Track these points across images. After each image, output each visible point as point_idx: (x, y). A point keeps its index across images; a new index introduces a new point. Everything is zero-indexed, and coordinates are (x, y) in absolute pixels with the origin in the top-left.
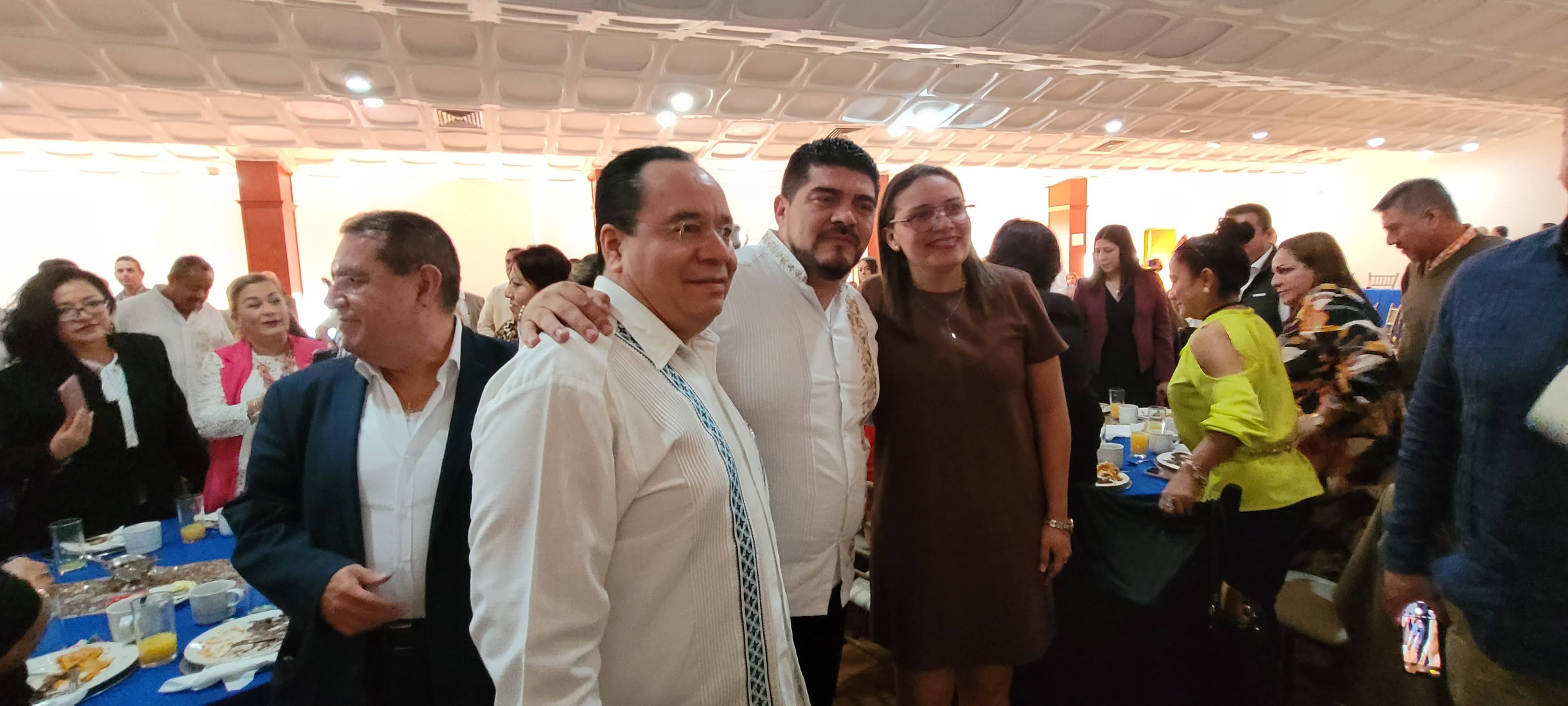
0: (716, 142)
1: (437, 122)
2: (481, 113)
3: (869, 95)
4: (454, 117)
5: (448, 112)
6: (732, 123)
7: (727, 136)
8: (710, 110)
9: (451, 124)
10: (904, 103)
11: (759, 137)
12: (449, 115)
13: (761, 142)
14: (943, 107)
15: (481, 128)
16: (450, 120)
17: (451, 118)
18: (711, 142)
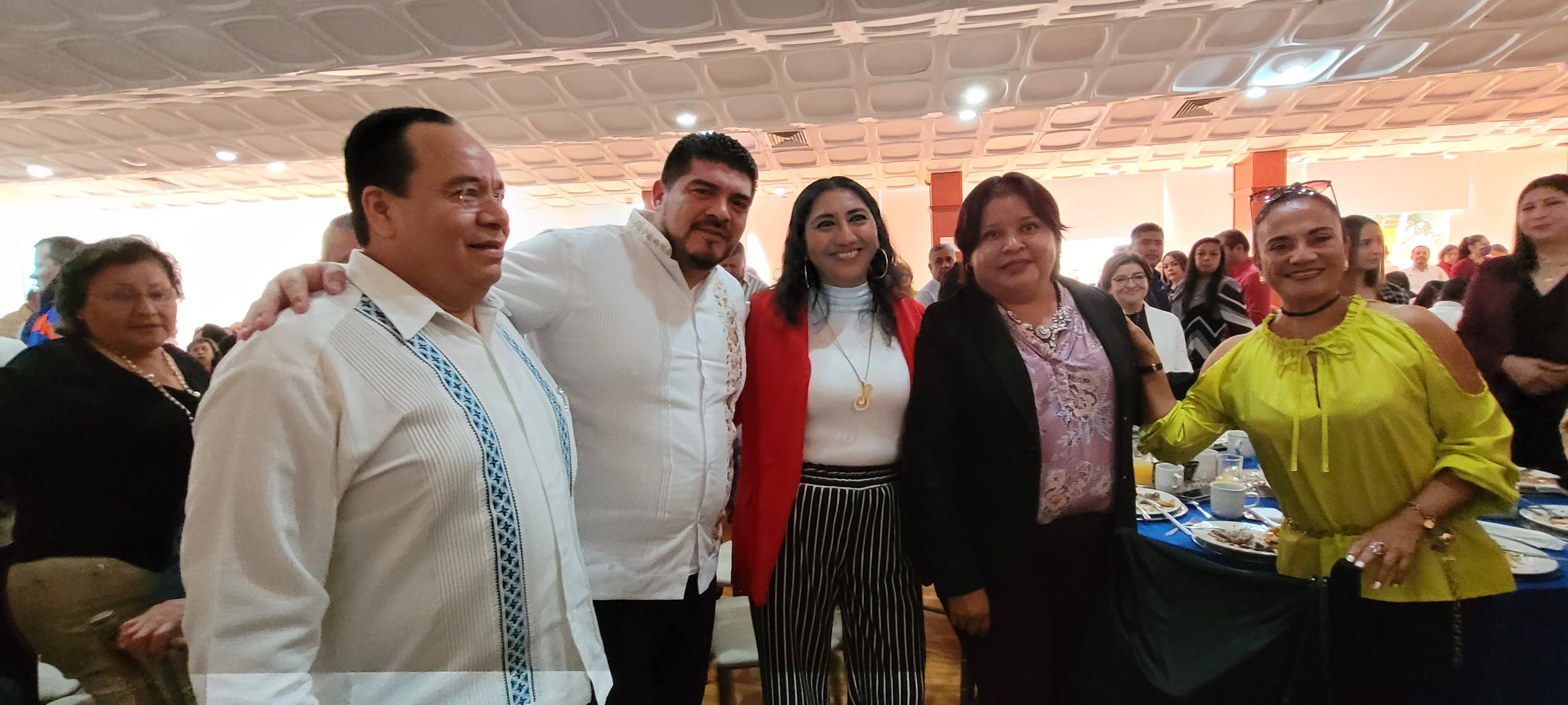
0: (1042, 133)
1: (770, 144)
2: (804, 131)
3: (1202, 56)
4: (783, 138)
5: (778, 134)
6: (1054, 112)
7: (1053, 125)
8: (1010, 102)
9: (781, 144)
10: (1255, 60)
11: (1091, 122)
12: (778, 137)
13: (1094, 127)
14: (1316, 56)
15: (807, 145)
16: (780, 141)
17: (779, 139)
18: (1036, 134)
